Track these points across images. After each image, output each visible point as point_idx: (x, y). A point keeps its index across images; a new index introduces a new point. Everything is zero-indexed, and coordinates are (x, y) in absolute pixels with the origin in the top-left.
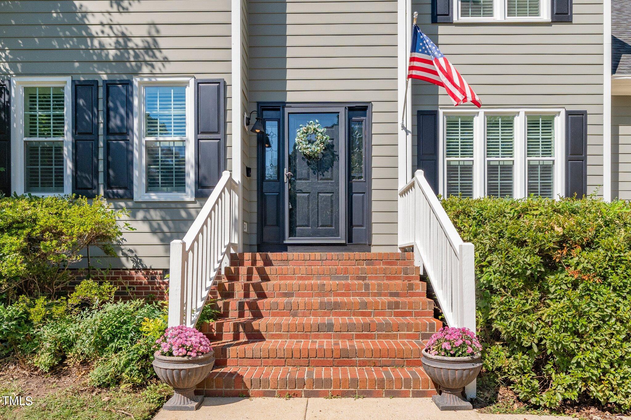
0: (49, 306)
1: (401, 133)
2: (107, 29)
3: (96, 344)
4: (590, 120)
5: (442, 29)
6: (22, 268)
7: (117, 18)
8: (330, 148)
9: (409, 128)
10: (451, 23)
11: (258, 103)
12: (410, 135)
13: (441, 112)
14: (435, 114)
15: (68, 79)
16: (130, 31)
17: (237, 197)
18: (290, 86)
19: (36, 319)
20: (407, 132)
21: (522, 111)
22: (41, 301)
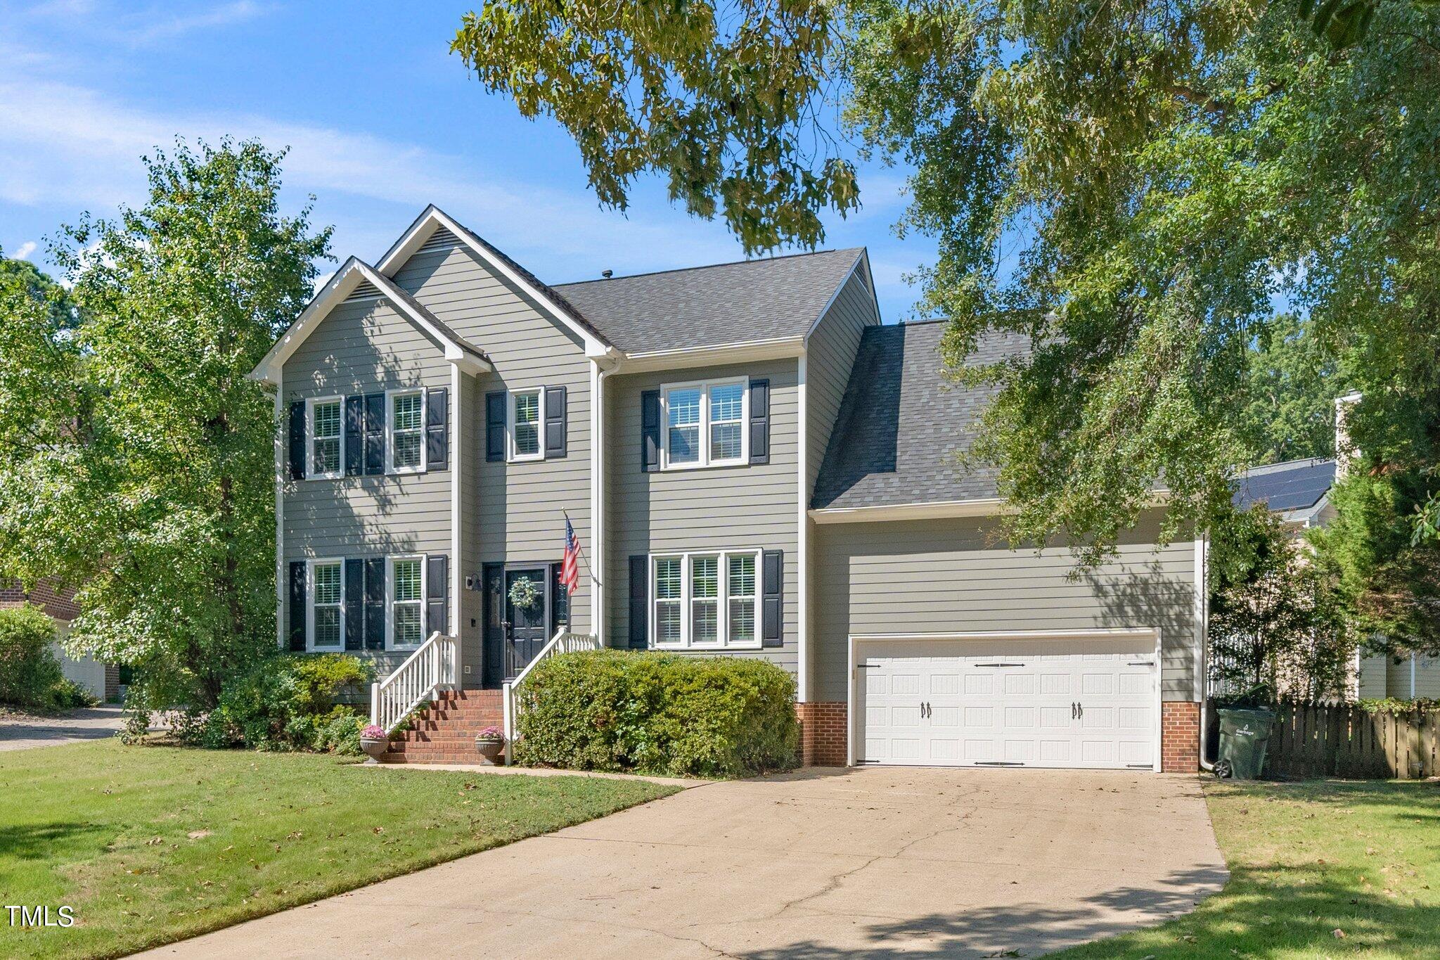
0: (321, 719)
1: (594, 585)
2: (374, 528)
3: (340, 736)
4: (786, 558)
5: (652, 477)
6: (310, 698)
7: (381, 519)
8: (539, 600)
9: (600, 581)
10: (659, 472)
11: (484, 563)
12: (601, 587)
13: (650, 556)
14: (644, 559)
15: (343, 559)
16: (391, 529)
17: (454, 647)
18: (509, 547)
19: (315, 724)
20: (598, 584)
21: (722, 553)
22: (318, 716)
